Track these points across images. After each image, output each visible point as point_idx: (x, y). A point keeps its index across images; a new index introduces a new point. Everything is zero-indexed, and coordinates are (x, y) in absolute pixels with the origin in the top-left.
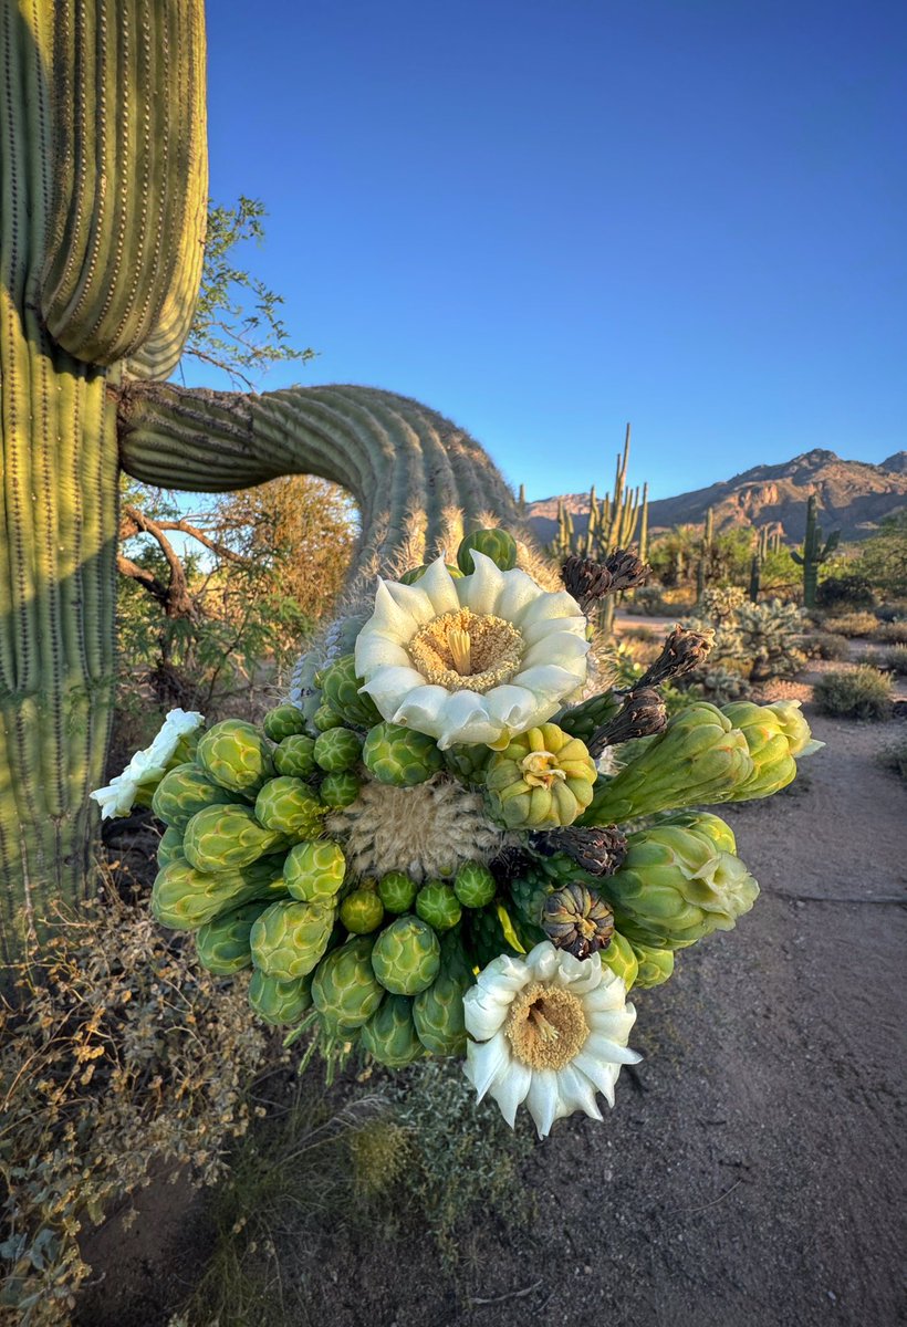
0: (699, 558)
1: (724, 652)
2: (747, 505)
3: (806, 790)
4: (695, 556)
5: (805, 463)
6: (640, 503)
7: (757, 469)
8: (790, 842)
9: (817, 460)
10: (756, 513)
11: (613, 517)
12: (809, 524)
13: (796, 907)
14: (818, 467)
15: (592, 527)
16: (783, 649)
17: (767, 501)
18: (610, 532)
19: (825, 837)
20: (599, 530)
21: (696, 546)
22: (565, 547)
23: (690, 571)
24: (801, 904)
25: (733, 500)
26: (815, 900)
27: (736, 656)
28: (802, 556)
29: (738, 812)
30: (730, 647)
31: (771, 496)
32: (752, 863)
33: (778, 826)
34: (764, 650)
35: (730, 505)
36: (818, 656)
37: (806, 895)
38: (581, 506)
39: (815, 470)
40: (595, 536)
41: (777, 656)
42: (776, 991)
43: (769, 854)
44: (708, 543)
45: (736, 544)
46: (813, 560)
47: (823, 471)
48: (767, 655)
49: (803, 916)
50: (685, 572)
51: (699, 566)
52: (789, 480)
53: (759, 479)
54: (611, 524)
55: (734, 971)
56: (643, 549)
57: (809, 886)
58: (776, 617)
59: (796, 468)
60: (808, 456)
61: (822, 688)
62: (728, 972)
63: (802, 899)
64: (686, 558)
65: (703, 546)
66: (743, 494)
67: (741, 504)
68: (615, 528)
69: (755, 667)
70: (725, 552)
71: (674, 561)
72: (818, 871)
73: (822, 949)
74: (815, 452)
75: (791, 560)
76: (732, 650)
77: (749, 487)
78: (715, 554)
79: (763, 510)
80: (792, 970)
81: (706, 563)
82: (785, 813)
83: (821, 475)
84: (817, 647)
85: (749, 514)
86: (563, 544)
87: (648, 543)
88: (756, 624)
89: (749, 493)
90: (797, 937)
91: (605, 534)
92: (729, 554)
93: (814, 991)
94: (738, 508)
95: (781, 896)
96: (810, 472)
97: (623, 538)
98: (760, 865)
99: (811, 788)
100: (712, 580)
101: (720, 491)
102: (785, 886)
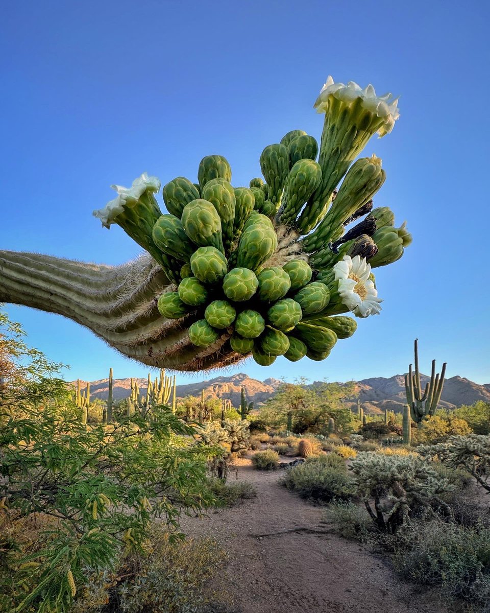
0: (199, 410)
1: (220, 439)
2: (217, 391)
3: (255, 496)
4: (198, 409)
5: (237, 378)
6: (172, 385)
7: (220, 377)
8: (253, 516)
9: (242, 377)
10: (221, 395)
11: (160, 389)
12: (242, 399)
13: (260, 540)
14: (242, 380)
15: (149, 392)
16: (243, 438)
17: (224, 391)
18: (158, 395)
19: (265, 512)
20: (152, 394)
21: (198, 405)
22: (135, 400)
23: (196, 416)
24: (261, 538)
25: (211, 388)
26: (266, 535)
27: (225, 440)
28: (241, 412)
29: (231, 507)
30: (223, 437)
31: (226, 389)
32: (240, 526)
33: (248, 511)
34: (236, 438)
35: (210, 391)
36: (251, 448)
37: (263, 534)
38: (142, 384)
39: (241, 381)
40: (151, 396)
41: (241, 441)
42: (258, 572)
43: (246, 521)
44: (203, 404)
45: (215, 405)
46: (245, 413)
47: (244, 381)
48: (237, 440)
49: (263, 542)
50: (194, 416)
51: (200, 413)
52: (232, 383)
53: (221, 382)
54: (159, 392)
55: (241, 569)
56: (174, 404)
57: (263, 531)
58: (239, 425)
59: (235, 379)
60: (239, 375)
61: (255, 459)
62: (238, 570)
63: (262, 536)
64: (194, 409)
65: (201, 405)
66: (215, 387)
67: (214, 391)
68: (161, 394)
69: (233, 446)
70: (210, 408)
71: (188, 411)
72: (265, 525)
73: (272, 553)
74: (241, 374)
75: (237, 413)
76: (223, 438)
77: (218, 384)
78: (206, 409)
79: (223, 394)
80: (263, 563)
81: (203, 412)
82: (249, 505)
83: (243, 383)
84: (250, 445)
85: (218, 396)
86: (134, 399)
87: (177, 403)
88: (232, 428)
89: (217, 387)
90: (262, 551)
91: (156, 396)
92: (212, 409)
93: (272, 569)
94: (213, 392)
95: (253, 537)
96: (239, 381)
97: (165, 399)
98: (243, 526)
99: (257, 495)
100: (205, 420)
101: (206, 385)
102: (254, 532)
